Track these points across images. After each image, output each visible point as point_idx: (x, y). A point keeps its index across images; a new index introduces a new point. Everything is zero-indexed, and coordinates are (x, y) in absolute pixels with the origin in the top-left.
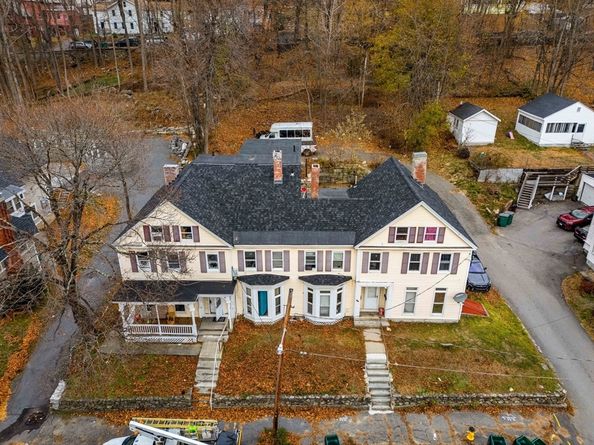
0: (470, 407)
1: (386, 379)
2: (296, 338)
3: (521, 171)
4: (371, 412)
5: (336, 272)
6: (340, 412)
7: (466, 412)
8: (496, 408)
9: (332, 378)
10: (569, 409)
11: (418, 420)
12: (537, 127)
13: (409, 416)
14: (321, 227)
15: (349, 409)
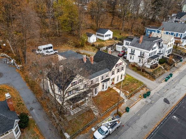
0: (136, 92)
1: (123, 95)
2: (104, 96)
3: (106, 47)
4: (125, 101)
5: (107, 78)
6: (121, 104)
7: (136, 93)
8: (139, 91)
9: (116, 99)
10: (146, 86)
11: (132, 98)
12: (103, 36)
13: (130, 98)
14: (101, 69)
15: (122, 103)
